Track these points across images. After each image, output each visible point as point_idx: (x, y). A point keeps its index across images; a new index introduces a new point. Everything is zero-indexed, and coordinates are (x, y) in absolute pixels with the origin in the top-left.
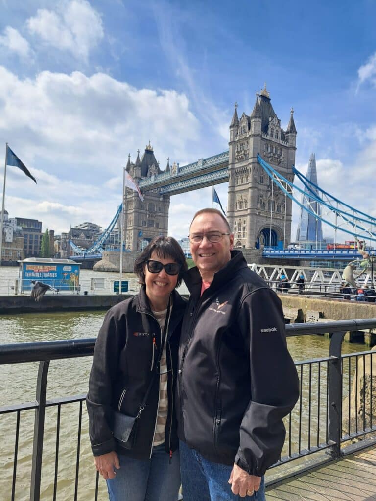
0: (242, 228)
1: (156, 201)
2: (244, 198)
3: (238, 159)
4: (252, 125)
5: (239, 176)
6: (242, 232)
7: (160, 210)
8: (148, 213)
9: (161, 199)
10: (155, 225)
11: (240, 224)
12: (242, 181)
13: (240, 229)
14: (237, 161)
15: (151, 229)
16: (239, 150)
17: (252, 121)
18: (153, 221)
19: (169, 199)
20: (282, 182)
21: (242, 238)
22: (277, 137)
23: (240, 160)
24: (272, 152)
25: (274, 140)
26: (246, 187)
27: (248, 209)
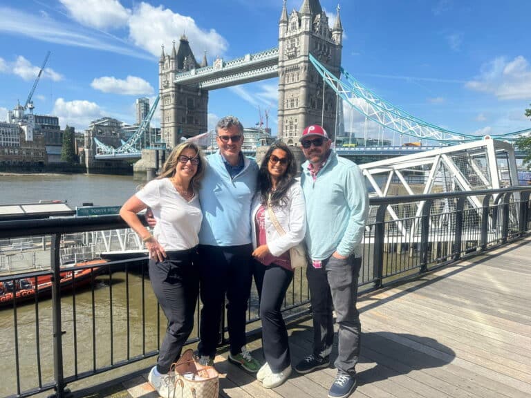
0: (293, 126)
1: (193, 96)
2: (295, 96)
3: (289, 57)
4: (303, 22)
5: (290, 74)
6: (294, 130)
7: (199, 106)
8: (187, 108)
9: (199, 94)
10: (194, 122)
11: (291, 123)
12: (293, 79)
13: (291, 128)
14: (287, 58)
15: (190, 125)
16: (290, 47)
17: (304, 17)
18: (192, 117)
19: (208, 94)
20: (333, 81)
21: (294, 137)
22: (325, 34)
23: (291, 57)
24: (320, 50)
25: (322, 37)
26: (298, 85)
27: (299, 108)
